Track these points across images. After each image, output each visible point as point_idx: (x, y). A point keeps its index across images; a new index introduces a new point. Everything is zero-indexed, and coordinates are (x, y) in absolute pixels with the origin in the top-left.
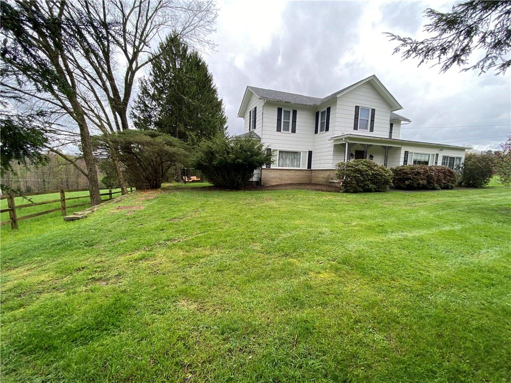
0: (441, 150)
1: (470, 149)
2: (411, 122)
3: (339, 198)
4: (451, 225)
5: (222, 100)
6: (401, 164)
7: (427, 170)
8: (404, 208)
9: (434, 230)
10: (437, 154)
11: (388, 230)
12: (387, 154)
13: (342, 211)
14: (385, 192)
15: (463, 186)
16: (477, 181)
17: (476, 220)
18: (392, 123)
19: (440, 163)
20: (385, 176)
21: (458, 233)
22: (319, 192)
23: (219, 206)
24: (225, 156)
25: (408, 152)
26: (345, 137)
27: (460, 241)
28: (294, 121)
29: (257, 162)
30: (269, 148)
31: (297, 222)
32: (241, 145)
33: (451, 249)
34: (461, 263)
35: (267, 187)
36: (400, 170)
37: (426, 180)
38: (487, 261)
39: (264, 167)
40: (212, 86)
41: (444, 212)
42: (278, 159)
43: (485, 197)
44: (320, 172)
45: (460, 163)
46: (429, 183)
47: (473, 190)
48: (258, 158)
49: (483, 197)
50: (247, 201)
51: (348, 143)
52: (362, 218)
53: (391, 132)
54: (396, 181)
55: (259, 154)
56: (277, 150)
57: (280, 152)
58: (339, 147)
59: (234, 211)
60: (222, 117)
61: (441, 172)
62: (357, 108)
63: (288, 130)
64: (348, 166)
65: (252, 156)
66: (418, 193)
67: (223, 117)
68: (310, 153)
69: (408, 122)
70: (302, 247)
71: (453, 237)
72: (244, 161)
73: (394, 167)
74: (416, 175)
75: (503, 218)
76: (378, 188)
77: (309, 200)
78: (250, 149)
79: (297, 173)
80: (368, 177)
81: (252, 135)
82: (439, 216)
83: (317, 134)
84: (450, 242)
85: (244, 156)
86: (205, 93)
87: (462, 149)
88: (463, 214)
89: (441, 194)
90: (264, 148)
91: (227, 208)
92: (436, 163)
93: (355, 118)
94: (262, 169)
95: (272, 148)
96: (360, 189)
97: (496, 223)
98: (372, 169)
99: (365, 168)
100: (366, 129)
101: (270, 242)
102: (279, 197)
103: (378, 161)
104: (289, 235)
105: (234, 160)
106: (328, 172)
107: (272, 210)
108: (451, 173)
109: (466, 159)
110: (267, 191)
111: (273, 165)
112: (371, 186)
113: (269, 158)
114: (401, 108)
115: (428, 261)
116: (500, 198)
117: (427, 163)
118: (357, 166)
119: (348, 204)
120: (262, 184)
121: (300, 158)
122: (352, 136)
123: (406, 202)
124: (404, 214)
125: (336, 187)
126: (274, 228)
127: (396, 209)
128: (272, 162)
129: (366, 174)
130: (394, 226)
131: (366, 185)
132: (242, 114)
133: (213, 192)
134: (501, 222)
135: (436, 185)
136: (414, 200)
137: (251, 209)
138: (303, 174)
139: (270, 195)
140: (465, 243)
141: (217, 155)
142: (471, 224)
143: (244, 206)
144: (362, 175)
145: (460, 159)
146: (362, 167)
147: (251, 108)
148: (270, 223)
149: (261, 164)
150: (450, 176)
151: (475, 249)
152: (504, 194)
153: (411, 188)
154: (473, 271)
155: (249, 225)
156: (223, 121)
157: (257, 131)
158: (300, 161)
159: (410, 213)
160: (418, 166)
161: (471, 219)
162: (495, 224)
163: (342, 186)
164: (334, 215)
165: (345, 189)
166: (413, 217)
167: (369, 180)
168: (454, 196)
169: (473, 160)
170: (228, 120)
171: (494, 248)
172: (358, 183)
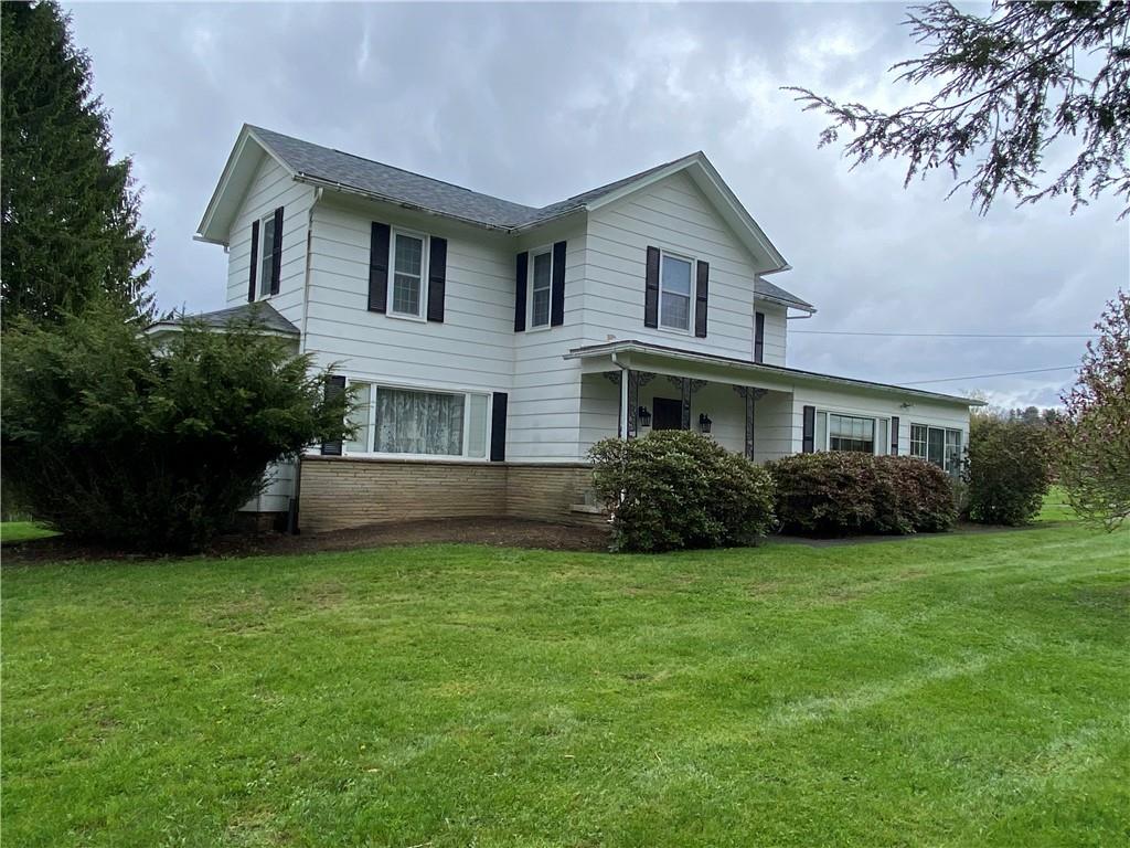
0: (905, 406)
1: (982, 404)
2: (815, 311)
3: (605, 575)
4: (957, 658)
5: (127, 164)
6: (797, 448)
7: (871, 471)
8: (817, 603)
9: (911, 683)
10: (896, 419)
11: (772, 694)
12: (750, 413)
13: (616, 627)
14: (754, 546)
15: (973, 522)
16: (1009, 505)
17: (1022, 636)
18: (761, 311)
19: (904, 449)
20: (750, 490)
21: (979, 686)
22: (533, 552)
23: (76, 640)
24: (130, 399)
25: (813, 408)
26: (620, 348)
27: (987, 715)
28: (438, 281)
29: (281, 430)
30: (336, 373)
31: (449, 690)
32: (208, 358)
33: (965, 749)
34: (999, 798)
35: (323, 537)
36: (795, 471)
37: (870, 502)
38: (1070, 781)
39: (314, 451)
40: (84, 103)
41: (934, 613)
42: (373, 420)
43: (1036, 557)
44: (538, 473)
45: (958, 449)
46: (880, 511)
47: (1003, 534)
48: (286, 413)
49: (1030, 557)
50: (228, 607)
51: (630, 371)
52: (686, 650)
53: (759, 343)
54: (785, 508)
55: (291, 396)
56: (368, 385)
57: (381, 391)
58: (600, 386)
59: (155, 660)
60: (123, 232)
61: (912, 477)
62: (653, 253)
63: (414, 310)
64: (632, 454)
65: (257, 404)
66: (852, 548)
67: (133, 232)
68: (500, 401)
69: (808, 314)
70: (466, 805)
71: (966, 702)
72: (220, 425)
73: (776, 459)
74: (841, 486)
75: (1092, 624)
76: (731, 531)
77: (498, 588)
78: (252, 377)
79: (452, 478)
80: (697, 494)
81: (261, 316)
82: (918, 630)
83: (521, 334)
84: (961, 724)
85: (221, 406)
86: (47, 126)
87: (960, 405)
88: (984, 616)
89: (917, 551)
90: (312, 374)
91: (121, 647)
92: (895, 446)
93: (648, 287)
94: (303, 459)
95: (349, 376)
96: (676, 538)
97: (1076, 642)
98: (708, 466)
99: (689, 461)
100: (685, 326)
101: (325, 799)
102: (376, 579)
103: (726, 439)
104: (411, 753)
105: (171, 420)
106: (566, 474)
107: (341, 643)
108: (938, 479)
109: (973, 435)
110: (321, 556)
111: (352, 444)
112: (711, 526)
113: (334, 413)
114: (783, 266)
115: (903, 803)
116: (1076, 558)
117: (868, 446)
118: (660, 454)
119: (636, 597)
120: (302, 524)
121: (462, 418)
122: (639, 349)
123: (819, 580)
124: (818, 626)
125: (594, 531)
126: (345, 728)
127: (793, 608)
128: (349, 431)
129: (692, 484)
130: (790, 674)
131: (692, 522)
132: (218, 229)
133: (50, 569)
134: (1088, 637)
135: (900, 518)
136: (844, 576)
137: (243, 645)
138: (476, 480)
139: (338, 574)
140: (1002, 721)
141: (89, 396)
142: (1010, 649)
143: (206, 631)
144: (679, 487)
145: (957, 433)
146: (677, 459)
147: (260, 210)
148: (329, 705)
149: (298, 440)
150: (936, 489)
151: (1030, 741)
152: (1083, 543)
153: (829, 530)
154: (1036, 824)
155: (225, 724)
156: (129, 249)
157: (285, 303)
158: (461, 431)
159: (835, 623)
160: (843, 455)
161: (1008, 632)
162: (1074, 647)
163: (615, 525)
164: (591, 644)
165: (626, 540)
166: (846, 636)
167: (701, 505)
168: (955, 557)
169: (991, 438)
170: (151, 249)
171: (1083, 730)
172: (666, 518)
